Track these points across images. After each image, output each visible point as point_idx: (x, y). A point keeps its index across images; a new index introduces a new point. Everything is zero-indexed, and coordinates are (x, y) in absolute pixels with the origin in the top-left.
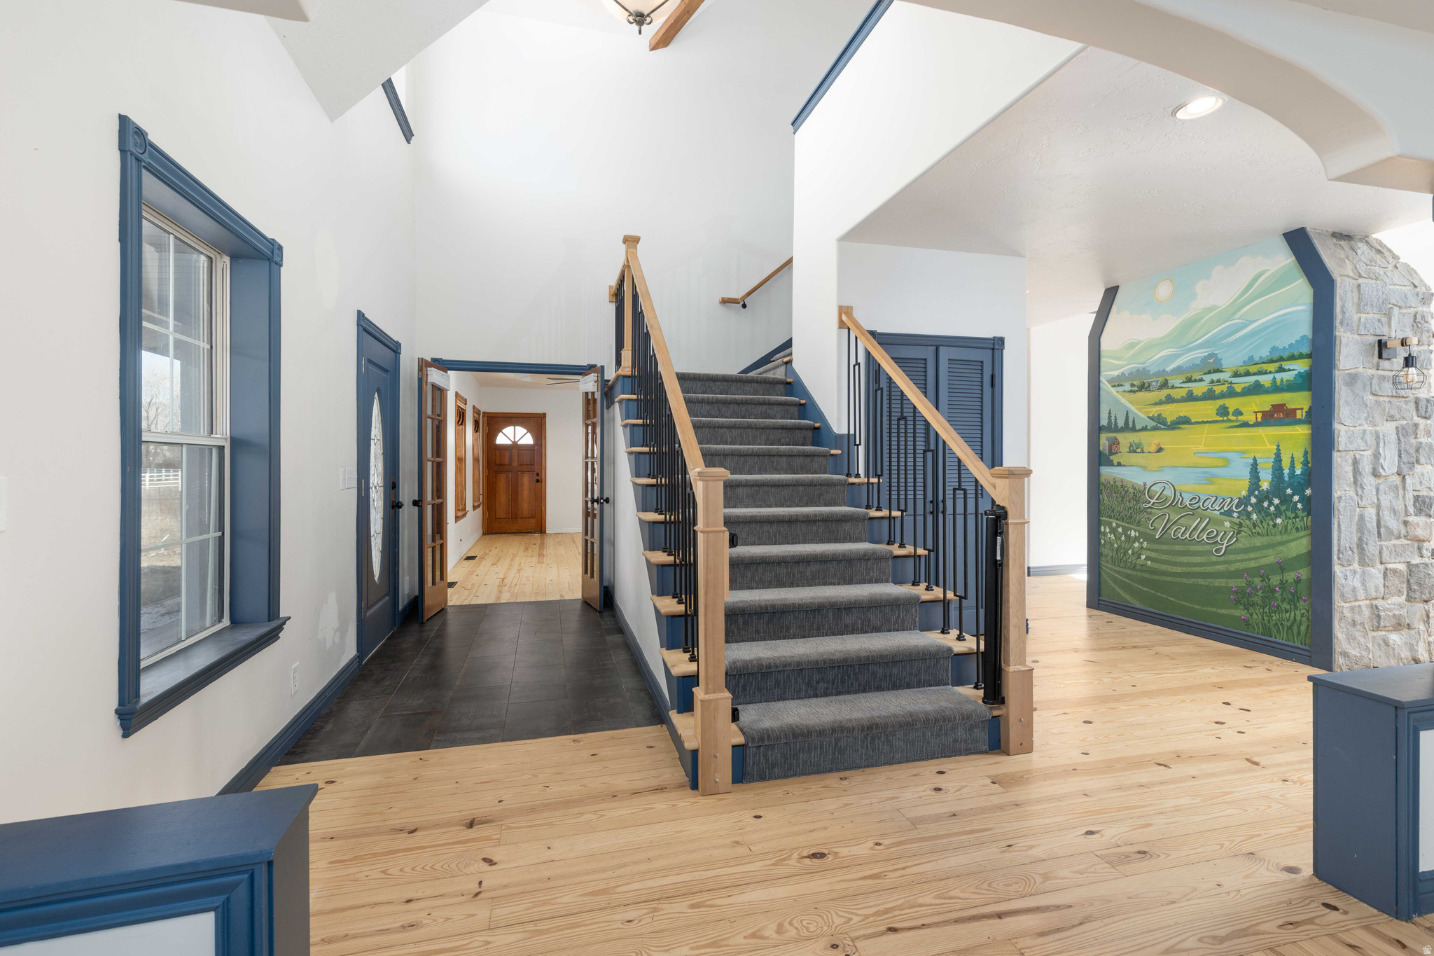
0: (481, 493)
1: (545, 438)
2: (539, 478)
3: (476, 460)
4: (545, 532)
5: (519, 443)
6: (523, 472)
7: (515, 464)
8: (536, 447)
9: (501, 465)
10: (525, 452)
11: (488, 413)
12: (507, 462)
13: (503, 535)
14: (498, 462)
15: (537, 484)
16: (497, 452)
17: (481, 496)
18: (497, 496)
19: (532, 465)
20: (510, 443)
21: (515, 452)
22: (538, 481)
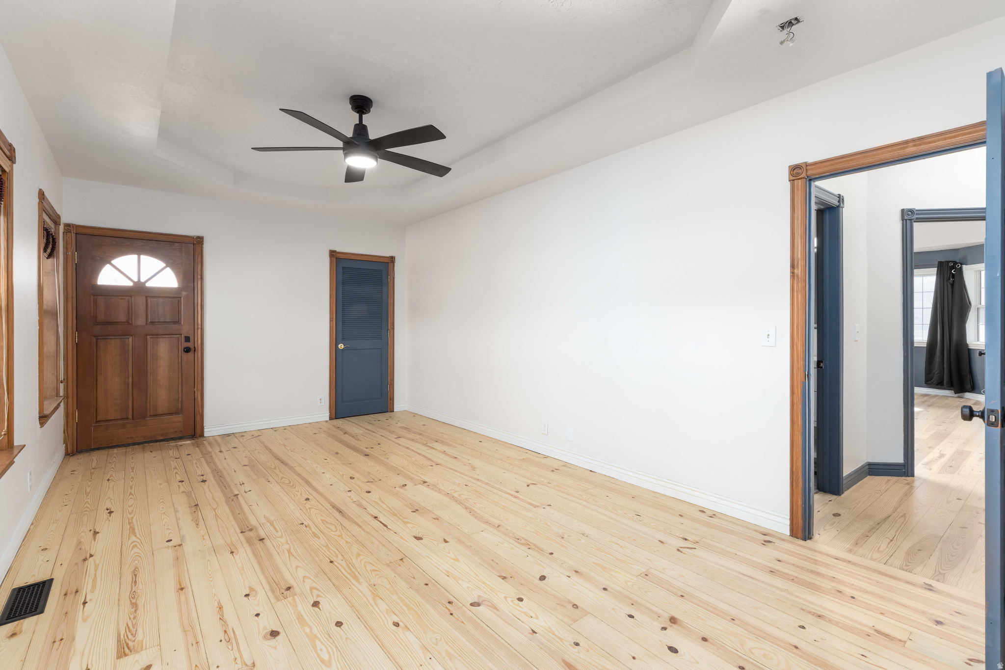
0: (62, 377)
1: (202, 278)
2: (190, 345)
3: (45, 313)
4: (202, 435)
5: (148, 285)
6: (156, 335)
7: (141, 321)
8: (184, 293)
9: (109, 323)
10: (160, 300)
11: (77, 226)
12: (122, 317)
13: (115, 451)
14: (101, 317)
15: (185, 356)
16: (101, 301)
17: (62, 386)
18: (101, 379)
19: (174, 322)
20: (131, 284)
21: (140, 302)
22: (187, 350)
